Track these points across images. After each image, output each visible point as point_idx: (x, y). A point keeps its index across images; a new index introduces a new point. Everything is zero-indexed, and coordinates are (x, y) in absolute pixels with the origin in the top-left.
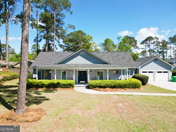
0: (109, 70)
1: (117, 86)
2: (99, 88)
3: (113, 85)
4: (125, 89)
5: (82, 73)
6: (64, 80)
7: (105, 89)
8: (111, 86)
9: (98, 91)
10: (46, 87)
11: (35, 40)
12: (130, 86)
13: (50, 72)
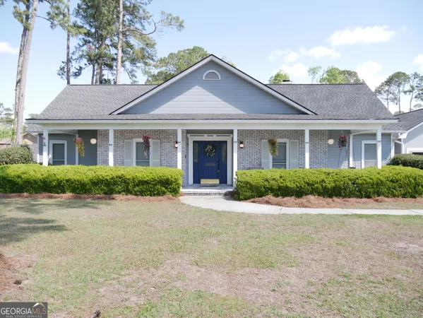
0: (312, 133)
1: (345, 189)
2: (276, 195)
3: (333, 185)
4: (377, 201)
5: (209, 147)
6: (141, 168)
7: (303, 200)
8: (325, 188)
9: (274, 206)
10: (74, 190)
11: (62, 69)
12: (394, 189)
13: (93, 141)
